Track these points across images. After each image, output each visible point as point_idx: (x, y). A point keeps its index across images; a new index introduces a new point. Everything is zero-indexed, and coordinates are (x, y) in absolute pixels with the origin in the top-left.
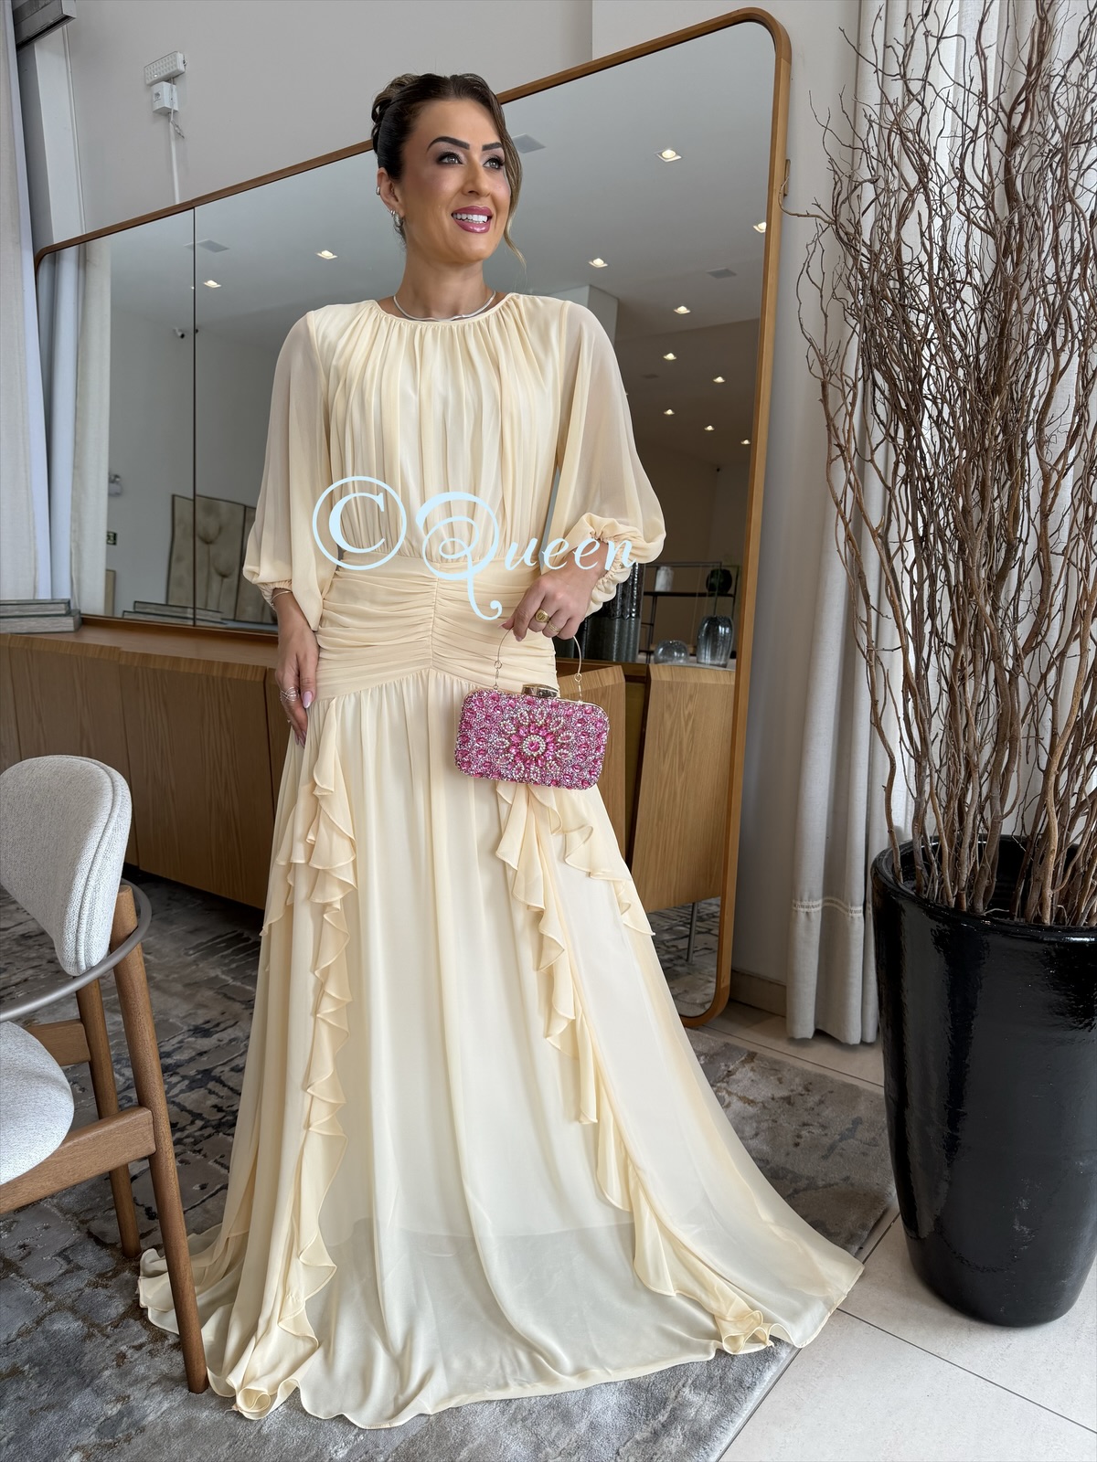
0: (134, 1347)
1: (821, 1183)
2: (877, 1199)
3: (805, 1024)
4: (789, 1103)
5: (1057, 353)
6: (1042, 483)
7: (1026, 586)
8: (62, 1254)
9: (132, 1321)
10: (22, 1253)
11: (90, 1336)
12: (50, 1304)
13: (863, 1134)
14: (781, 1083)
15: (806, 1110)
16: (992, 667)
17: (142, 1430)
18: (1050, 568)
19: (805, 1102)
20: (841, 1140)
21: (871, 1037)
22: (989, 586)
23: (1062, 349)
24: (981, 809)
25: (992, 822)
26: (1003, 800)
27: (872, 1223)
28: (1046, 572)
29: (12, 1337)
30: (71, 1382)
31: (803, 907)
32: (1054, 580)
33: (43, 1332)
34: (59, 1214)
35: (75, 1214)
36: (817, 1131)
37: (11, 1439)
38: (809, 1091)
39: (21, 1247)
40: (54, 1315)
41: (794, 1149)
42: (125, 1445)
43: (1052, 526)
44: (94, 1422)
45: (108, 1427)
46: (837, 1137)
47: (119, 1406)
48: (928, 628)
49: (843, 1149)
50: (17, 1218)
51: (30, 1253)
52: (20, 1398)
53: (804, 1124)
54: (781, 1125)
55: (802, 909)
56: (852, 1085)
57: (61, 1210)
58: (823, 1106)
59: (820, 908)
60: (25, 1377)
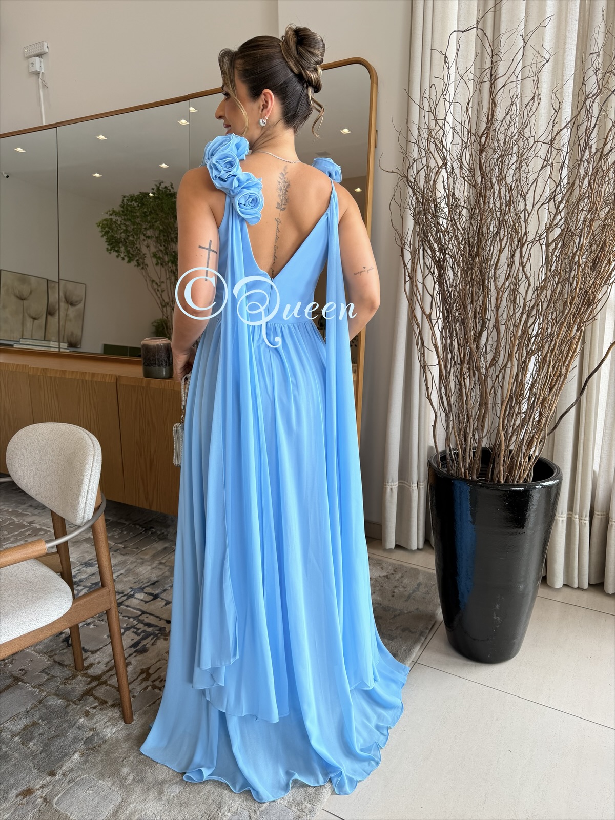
0: (92, 708)
1: (406, 612)
2: (432, 617)
3: (391, 542)
4: (387, 578)
5: (501, 241)
6: (496, 294)
7: (490, 339)
8: (42, 672)
9: (88, 697)
10: (23, 673)
11: (69, 705)
12: (44, 694)
13: (423, 589)
14: (383, 569)
15: (396, 580)
16: (477, 373)
17: (106, 741)
18: (500, 331)
19: (395, 577)
20: (413, 593)
21: (421, 546)
22: (475, 338)
23: (503, 240)
24: (474, 435)
25: (478, 440)
26: (483, 430)
27: (431, 627)
28: (498, 332)
29: (29, 709)
30: (65, 725)
31: (389, 486)
32: (502, 336)
33: (44, 706)
34: (36, 654)
35: (45, 653)
36: (402, 589)
37: (42, 751)
38: (395, 571)
39: (20, 670)
40: (48, 698)
41: (392, 598)
42: (99, 748)
43: (500, 314)
44: (81, 740)
45: (89, 740)
46: (411, 592)
47: (92, 733)
48: (449, 356)
49: (414, 596)
50: (14, 657)
51: (26, 672)
52: (41, 734)
53: (395, 587)
54: (385, 588)
55: (389, 487)
56: (416, 569)
57: (37, 652)
58: (403, 578)
59: (397, 486)
60: (41, 726)
